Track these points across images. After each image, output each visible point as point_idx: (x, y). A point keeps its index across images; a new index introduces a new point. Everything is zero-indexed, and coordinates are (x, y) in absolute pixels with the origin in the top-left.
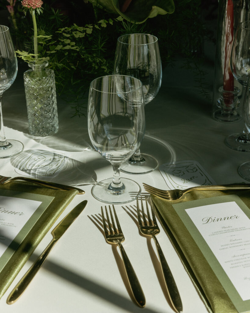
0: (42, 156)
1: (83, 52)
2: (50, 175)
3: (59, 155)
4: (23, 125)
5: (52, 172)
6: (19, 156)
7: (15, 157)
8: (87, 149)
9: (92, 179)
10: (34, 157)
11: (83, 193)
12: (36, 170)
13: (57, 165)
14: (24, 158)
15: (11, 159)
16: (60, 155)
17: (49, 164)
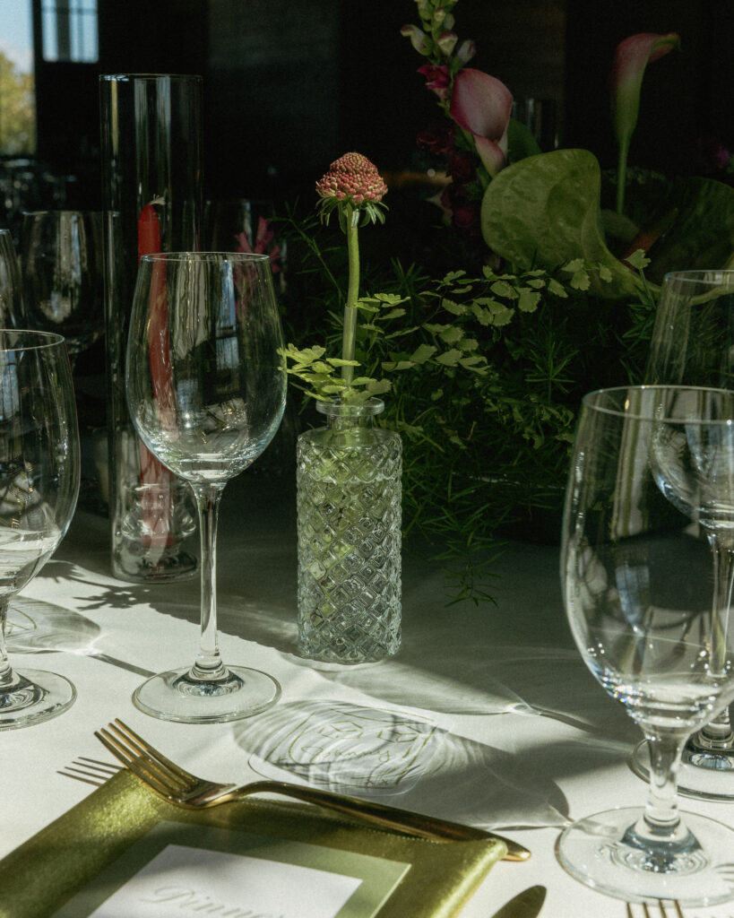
0: (349, 724)
1: (494, 389)
2: (384, 785)
3: (410, 722)
4: (274, 629)
5: (392, 778)
6: (264, 720)
7: (249, 721)
8: (510, 708)
9: (549, 809)
10: (319, 724)
11: (524, 855)
12: (329, 767)
13: (408, 753)
14: (284, 726)
15: (236, 726)
16: (417, 723)
17: (378, 750)
